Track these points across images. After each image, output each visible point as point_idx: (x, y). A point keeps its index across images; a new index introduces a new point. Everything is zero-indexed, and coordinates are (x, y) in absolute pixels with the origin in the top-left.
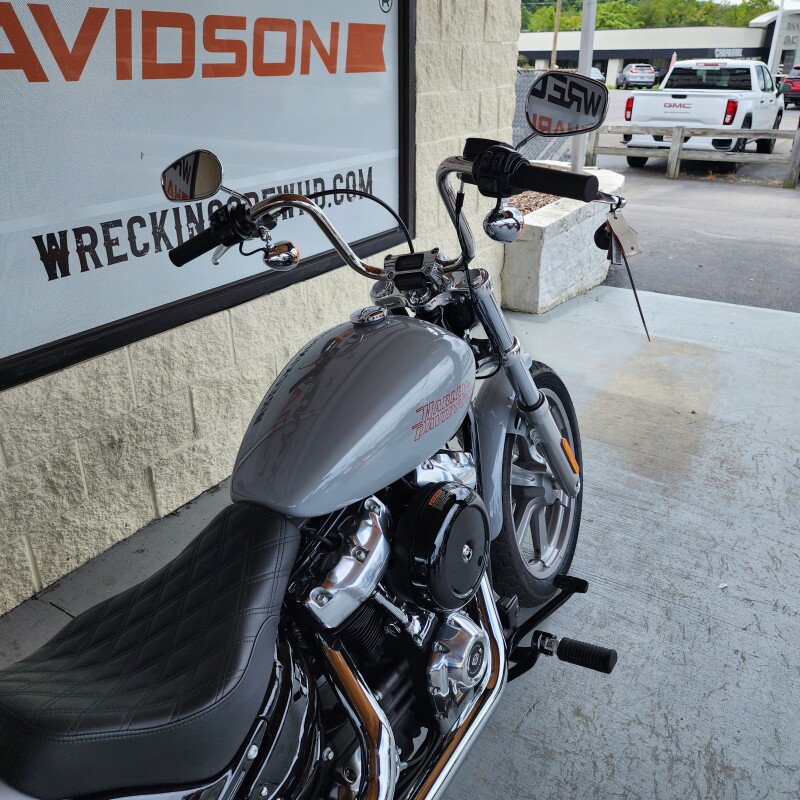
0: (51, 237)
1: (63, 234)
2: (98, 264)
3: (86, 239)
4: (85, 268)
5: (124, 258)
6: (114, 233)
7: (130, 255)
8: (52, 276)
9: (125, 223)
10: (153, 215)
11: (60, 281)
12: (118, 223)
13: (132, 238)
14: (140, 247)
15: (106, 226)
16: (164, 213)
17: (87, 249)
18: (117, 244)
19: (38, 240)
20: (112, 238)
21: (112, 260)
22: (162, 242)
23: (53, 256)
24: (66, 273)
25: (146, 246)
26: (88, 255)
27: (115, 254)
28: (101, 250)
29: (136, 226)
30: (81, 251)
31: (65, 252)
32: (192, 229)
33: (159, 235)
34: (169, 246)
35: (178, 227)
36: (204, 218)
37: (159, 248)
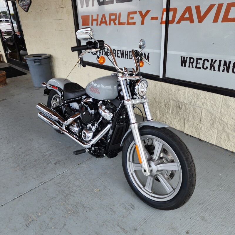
0: (184, 57)
1: (187, 58)
2: (193, 67)
3: (192, 60)
4: (189, 67)
5: (200, 68)
7: (202, 68)
8: (182, 66)
9: (203, 60)
10: (212, 60)
11: (183, 67)
12: (201, 59)
13: (204, 64)
14: (205, 67)
15: (197, 59)
16: (216, 61)
17: (191, 63)
18: (199, 64)
19: (182, 57)
20: (198, 62)
21: (196, 67)
22: (212, 68)
23: (183, 62)
24: (185, 66)
25: (207, 68)
26: (191, 64)
27: (198, 66)
28: (194, 64)
29: (206, 61)
30: (190, 62)
31: (186, 62)
32: (224, 68)
33: (212, 66)
34: (214, 70)
35: (219, 66)
36: (231, 66)
37: (211, 69)
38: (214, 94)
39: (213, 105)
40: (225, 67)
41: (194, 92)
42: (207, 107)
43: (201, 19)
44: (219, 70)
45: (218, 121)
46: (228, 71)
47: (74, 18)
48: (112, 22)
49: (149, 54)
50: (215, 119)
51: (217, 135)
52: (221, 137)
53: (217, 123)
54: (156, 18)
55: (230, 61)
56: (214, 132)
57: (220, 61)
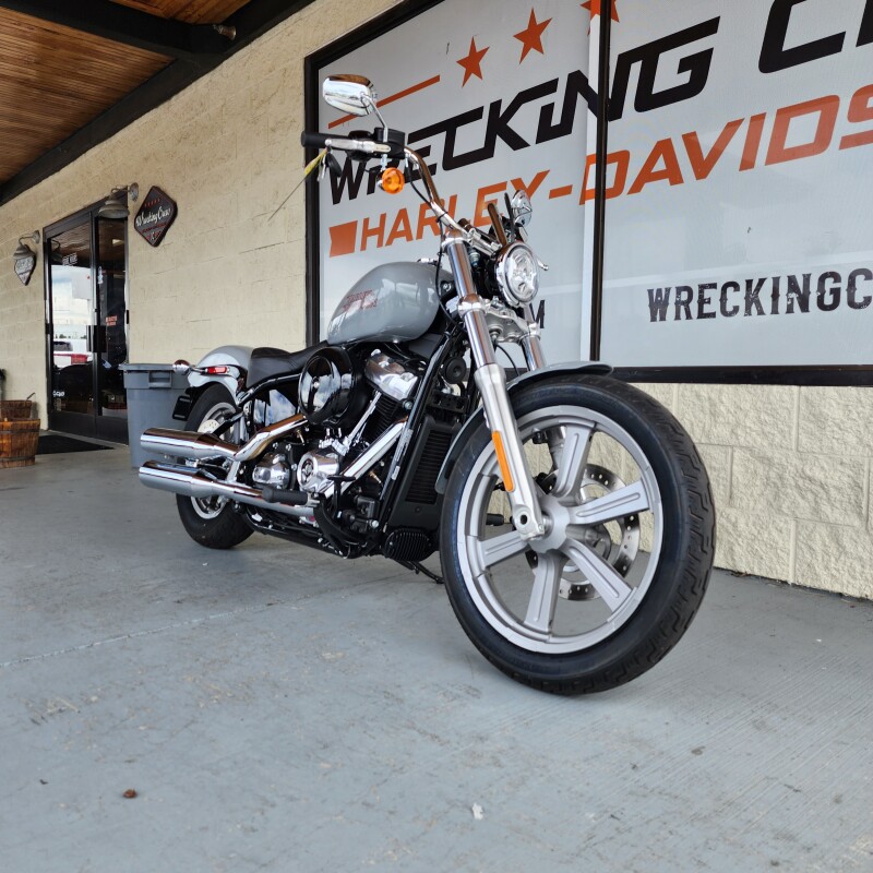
0: (659, 291)
1: (668, 290)
2: (689, 316)
3: (684, 296)
4: (678, 317)
5: (713, 315)
6: (708, 293)
7: (719, 314)
8: (653, 319)
9: (720, 286)
10: (749, 283)
11: (658, 323)
12: (714, 286)
13: (723, 299)
14: (729, 308)
15: (702, 288)
16: (761, 281)
17: (683, 303)
18: (709, 302)
19: (650, 292)
20: (705, 297)
21: (701, 315)
22: (754, 308)
23: (657, 305)
24: (663, 318)
25: (736, 309)
26: (682, 308)
27: (705, 311)
28: (694, 306)
29: (730, 290)
30: (678, 304)
31: (666, 303)
32: (792, 299)
33: (752, 300)
34: (761, 312)
35: (775, 295)
36: (811, 289)
37: (748, 312)
38: (767, 388)
39: (767, 429)
40: (794, 295)
41: (698, 396)
42: (748, 439)
43: (702, 167)
44: (775, 311)
45: (793, 483)
46: (804, 307)
47: (306, 236)
48: (427, 229)
49: (542, 303)
50: (781, 478)
51: (797, 539)
52: (810, 548)
53: (789, 491)
54: (566, 190)
55: (806, 273)
56: (784, 531)
57: (776, 281)
